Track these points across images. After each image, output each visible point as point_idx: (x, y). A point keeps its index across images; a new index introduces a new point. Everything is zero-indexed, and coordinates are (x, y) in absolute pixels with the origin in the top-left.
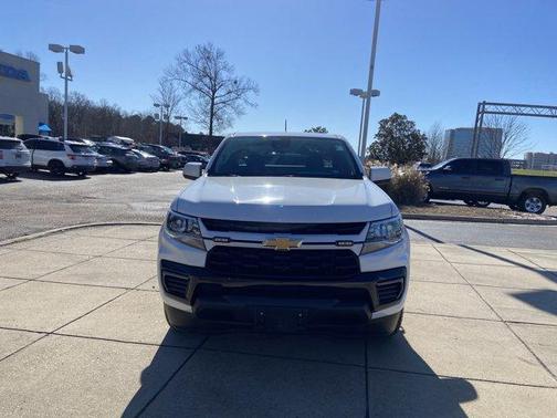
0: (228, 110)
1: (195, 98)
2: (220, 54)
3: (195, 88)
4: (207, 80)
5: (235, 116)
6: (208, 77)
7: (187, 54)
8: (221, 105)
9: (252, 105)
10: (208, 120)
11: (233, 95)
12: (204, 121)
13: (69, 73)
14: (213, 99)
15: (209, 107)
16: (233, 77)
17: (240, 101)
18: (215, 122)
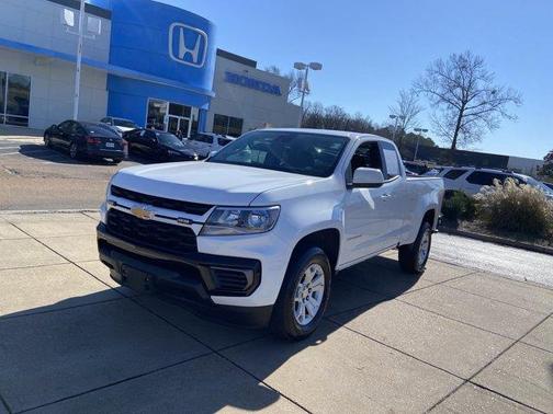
0: (481, 122)
1: (443, 110)
2: (478, 63)
3: (444, 99)
4: (458, 91)
5: (486, 129)
6: (461, 88)
7: (439, 64)
8: (471, 117)
9: (510, 118)
10: (452, 133)
11: (488, 106)
12: (447, 134)
13: (306, 87)
14: (462, 111)
15: (456, 119)
16: (492, 86)
17: (495, 113)
18: (460, 135)
